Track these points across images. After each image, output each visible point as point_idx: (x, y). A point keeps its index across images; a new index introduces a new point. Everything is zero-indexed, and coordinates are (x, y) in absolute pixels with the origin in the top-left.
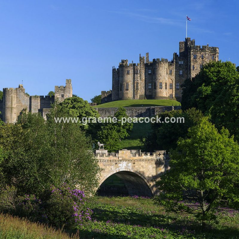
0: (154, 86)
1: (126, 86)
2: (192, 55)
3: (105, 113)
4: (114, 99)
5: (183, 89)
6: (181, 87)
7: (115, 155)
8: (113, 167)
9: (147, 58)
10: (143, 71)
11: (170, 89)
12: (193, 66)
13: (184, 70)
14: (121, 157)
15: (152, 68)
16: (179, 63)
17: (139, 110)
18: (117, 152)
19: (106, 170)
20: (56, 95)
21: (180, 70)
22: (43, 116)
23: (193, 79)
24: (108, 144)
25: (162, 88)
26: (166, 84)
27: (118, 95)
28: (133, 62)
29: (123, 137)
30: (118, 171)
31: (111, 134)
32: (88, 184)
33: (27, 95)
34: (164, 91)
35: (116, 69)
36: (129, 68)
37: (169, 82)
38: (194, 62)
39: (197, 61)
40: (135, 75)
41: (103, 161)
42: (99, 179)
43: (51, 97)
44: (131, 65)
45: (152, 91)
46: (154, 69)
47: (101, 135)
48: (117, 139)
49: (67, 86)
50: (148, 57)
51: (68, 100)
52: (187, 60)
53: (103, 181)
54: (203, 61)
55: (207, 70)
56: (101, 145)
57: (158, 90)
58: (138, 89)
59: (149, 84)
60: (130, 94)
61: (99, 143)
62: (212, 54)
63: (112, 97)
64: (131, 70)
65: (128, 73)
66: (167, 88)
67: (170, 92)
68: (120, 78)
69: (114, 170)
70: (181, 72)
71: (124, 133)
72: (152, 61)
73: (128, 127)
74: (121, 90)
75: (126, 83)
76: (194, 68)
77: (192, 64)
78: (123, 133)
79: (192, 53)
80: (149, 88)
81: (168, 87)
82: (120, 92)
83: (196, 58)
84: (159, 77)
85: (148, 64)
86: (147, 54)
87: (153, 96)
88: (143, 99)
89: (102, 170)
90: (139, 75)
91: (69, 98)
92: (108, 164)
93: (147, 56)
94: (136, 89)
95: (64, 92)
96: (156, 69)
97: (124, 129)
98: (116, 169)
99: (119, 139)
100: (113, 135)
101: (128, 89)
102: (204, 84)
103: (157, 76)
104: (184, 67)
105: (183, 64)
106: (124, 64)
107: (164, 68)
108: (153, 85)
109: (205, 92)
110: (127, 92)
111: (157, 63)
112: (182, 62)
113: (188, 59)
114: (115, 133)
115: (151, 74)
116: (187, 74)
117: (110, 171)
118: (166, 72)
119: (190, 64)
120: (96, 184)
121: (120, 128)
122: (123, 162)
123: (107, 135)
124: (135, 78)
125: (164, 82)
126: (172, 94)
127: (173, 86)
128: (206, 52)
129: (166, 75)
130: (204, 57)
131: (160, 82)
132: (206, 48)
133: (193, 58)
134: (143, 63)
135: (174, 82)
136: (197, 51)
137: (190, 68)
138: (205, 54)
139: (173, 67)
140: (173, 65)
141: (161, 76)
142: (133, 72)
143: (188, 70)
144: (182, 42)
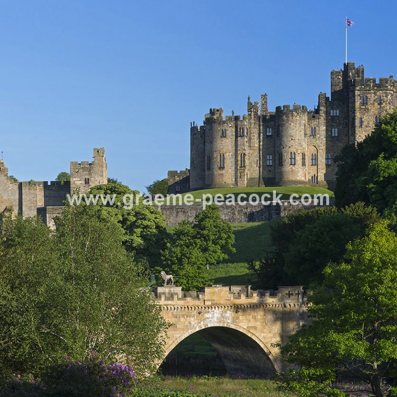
0: (279, 159)
1: (221, 161)
2: (359, 98)
3: (177, 215)
4: (196, 186)
5: (338, 166)
6: (335, 162)
7: (198, 296)
8: (193, 319)
9: (265, 104)
10: (255, 132)
11: (312, 165)
12: (361, 119)
13: (341, 127)
14: (209, 300)
15: (275, 124)
16: (332, 114)
17: (247, 208)
18: (201, 290)
19: (178, 326)
20: (72, 180)
21: (332, 127)
22: (47, 220)
23: (360, 144)
24: (183, 276)
25: (295, 164)
26: (304, 155)
27: (203, 178)
28: (233, 114)
29: (213, 261)
30: (203, 328)
31: (188, 255)
32: (142, 353)
33: (13, 181)
34: (300, 170)
35: (199, 128)
36: (226, 124)
37: (309, 151)
38: (362, 111)
39: (368, 109)
40: (239, 138)
41: (173, 308)
42: (163, 343)
43: (62, 183)
44: (230, 119)
45: (275, 170)
46: (279, 125)
47: (167, 256)
48: (202, 264)
49: (96, 162)
50: (266, 102)
51: (98, 189)
52: (348, 107)
53: (173, 347)
54: (381, 109)
55: (389, 128)
56: (168, 277)
57: (287, 168)
58: (244, 167)
59: (268, 156)
60: (227, 176)
61: (163, 273)
63: (191, 184)
64: (230, 129)
65: (224, 135)
66: (307, 164)
67: (311, 171)
68: (206, 144)
69: (196, 325)
70: (335, 132)
71: (215, 252)
72: (275, 111)
73: (224, 242)
74: (209, 169)
75: (220, 155)
76: (362, 122)
77: (358, 115)
78: (214, 254)
79: (357, 93)
80: (268, 164)
81: (308, 161)
82: (207, 173)
83: (367, 103)
84: (289, 141)
85: (266, 116)
86: (264, 97)
87: (276, 180)
88: (254, 186)
89: (169, 326)
90: (246, 139)
91: (100, 186)
92: (184, 313)
93: (263, 102)
94: (241, 167)
95: (90, 174)
96: (283, 125)
97: (215, 245)
98: (200, 323)
99: (206, 264)
100: (192, 258)
101: (224, 168)
102: (382, 155)
103: (285, 139)
104: (342, 122)
105: (338, 116)
106: (215, 117)
107: (300, 123)
108: (277, 158)
109: (384, 171)
110: (222, 172)
111: (284, 114)
112: (338, 111)
113: (350, 105)
114: (196, 253)
115: (271, 136)
116: (347, 135)
117: (186, 328)
118: (303, 133)
119: (355, 116)
120: (158, 352)
121: (207, 244)
122: (213, 309)
123: (181, 258)
124: (237, 146)
125: (300, 151)
126: (316, 176)
127: (319, 159)
128: (387, 90)
129: (303, 138)
130: (382, 102)
131: (291, 153)
132: (387, 82)
133: (360, 103)
134: (256, 114)
135: (320, 151)
136: (368, 88)
137: (354, 123)
138: (384, 95)
139: (319, 121)
140: (319, 119)
141: (292, 139)
142: (234, 134)
143: (350, 127)
144: (336, 72)
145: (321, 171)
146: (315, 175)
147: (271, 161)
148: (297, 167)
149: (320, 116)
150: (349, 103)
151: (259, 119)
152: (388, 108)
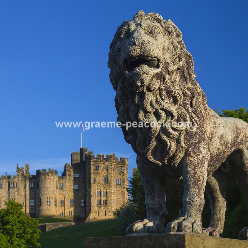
0: (39, 202)
2: (93, 166)
10: (22, 185)
11: (61, 206)
12: (95, 178)
13: (80, 184)
15: (36, 181)
25: (50, 205)
26: (55, 200)
28: (7, 174)
34: (53, 208)
36: (1, 181)
37: (59, 198)
38: (95, 174)
39: (99, 173)
40: (11, 189)
44: (4, 177)
45: (36, 209)
46: (39, 181)
50: (28, 169)
52: (85, 172)
54: (108, 173)
57: (45, 207)
59: (31, 200)
62: (119, 165)
64: (4, 184)
66: (58, 205)
67: (60, 210)
70: (76, 187)
76: (95, 181)
77: (93, 176)
79: (92, 163)
80: (31, 205)
81: (58, 204)
83: (98, 169)
84: (46, 191)
87: (37, 215)
90: (15, 190)
93: (26, 169)
96: (42, 181)
103: (43, 190)
104: (81, 181)
105: (78, 177)
107: (53, 181)
108: (37, 201)
111: (43, 174)
112: (78, 175)
113: (87, 170)
115: (33, 188)
116: (85, 188)
118: (55, 186)
119: (90, 177)
124: (10, 193)
125: (53, 197)
126: (64, 212)
127: (65, 203)
128: (112, 162)
129: (56, 189)
130: (109, 169)
131: (47, 198)
132: (112, 157)
133: (94, 169)
134: (22, 174)
135: (67, 198)
136: (99, 160)
137: (90, 181)
138: (110, 165)
139: (65, 180)
140: (65, 178)
141: (48, 190)
142: (7, 186)
143: (87, 184)
144: (75, 153)
145: (67, 210)
146: (62, 212)
147: (33, 203)
148: (51, 207)
149: (66, 177)
150: (86, 169)
151: (25, 178)
152: (113, 173)
